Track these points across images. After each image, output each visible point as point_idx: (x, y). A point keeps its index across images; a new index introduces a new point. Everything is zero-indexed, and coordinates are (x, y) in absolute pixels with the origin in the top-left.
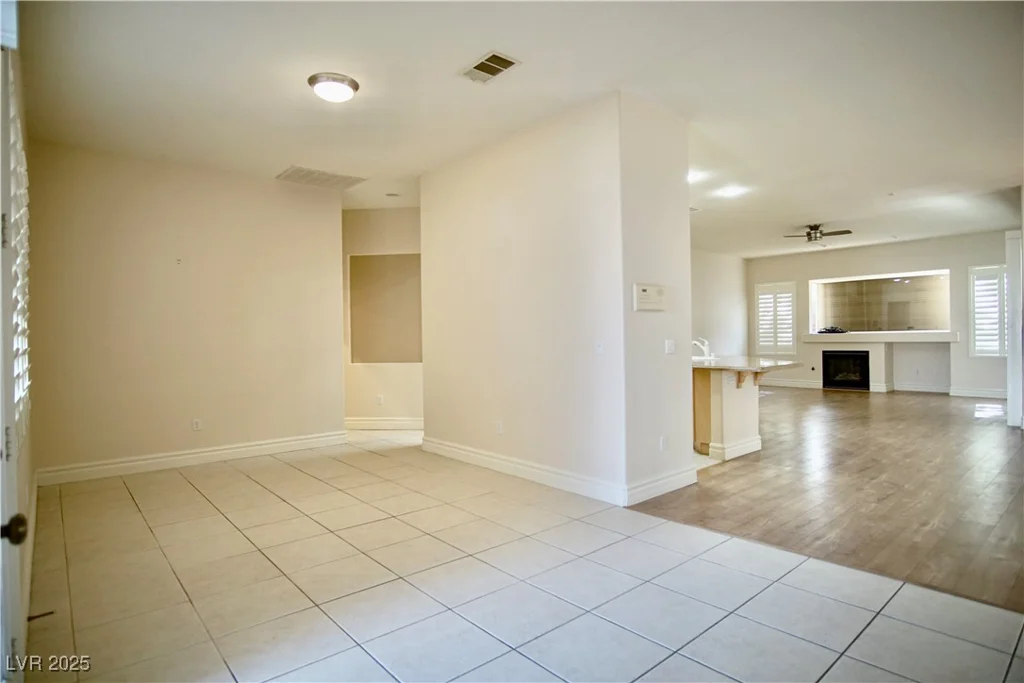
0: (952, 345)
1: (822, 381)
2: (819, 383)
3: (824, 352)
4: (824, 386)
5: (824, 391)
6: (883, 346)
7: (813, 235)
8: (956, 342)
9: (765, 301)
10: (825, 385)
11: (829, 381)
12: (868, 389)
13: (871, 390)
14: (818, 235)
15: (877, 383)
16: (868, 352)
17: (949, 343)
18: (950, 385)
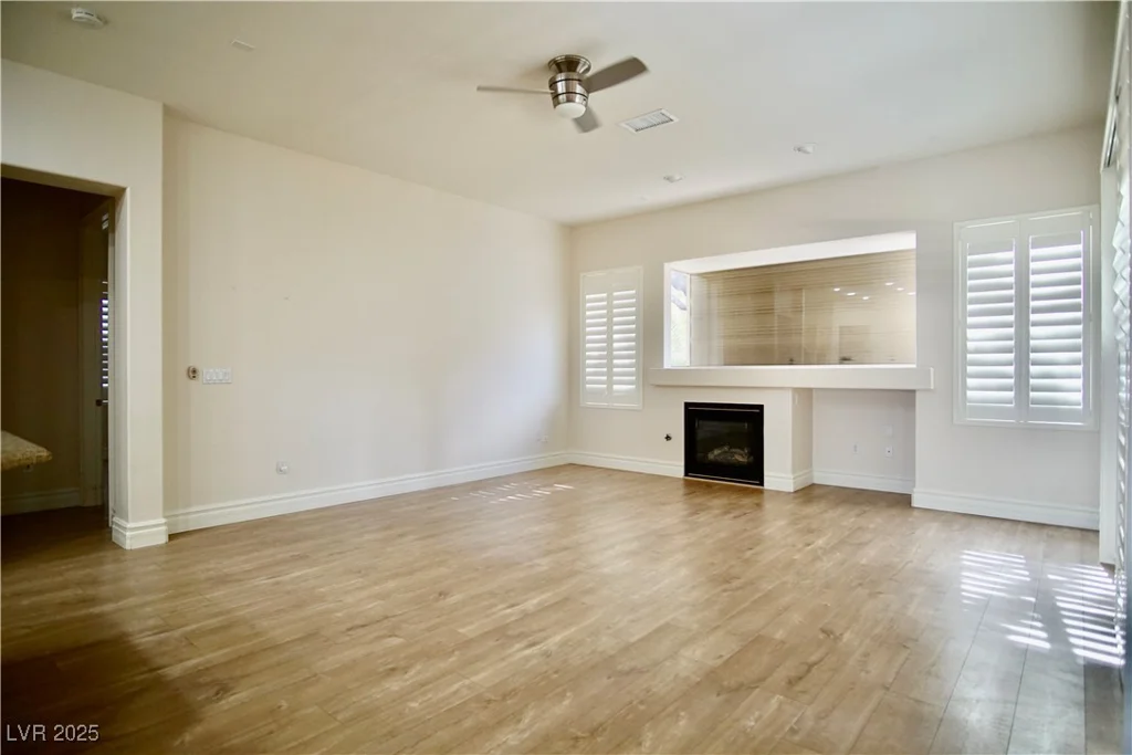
0: (918, 394)
1: (683, 463)
2: (676, 467)
3: (687, 405)
4: (686, 475)
5: (688, 484)
6: (789, 395)
7: (561, 87)
8: (929, 390)
9: (593, 306)
10: (689, 470)
11: (696, 463)
12: (762, 484)
13: (767, 485)
14: (579, 89)
15: (779, 473)
16: (761, 407)
17: (914, 391)
18: (914, 486)
